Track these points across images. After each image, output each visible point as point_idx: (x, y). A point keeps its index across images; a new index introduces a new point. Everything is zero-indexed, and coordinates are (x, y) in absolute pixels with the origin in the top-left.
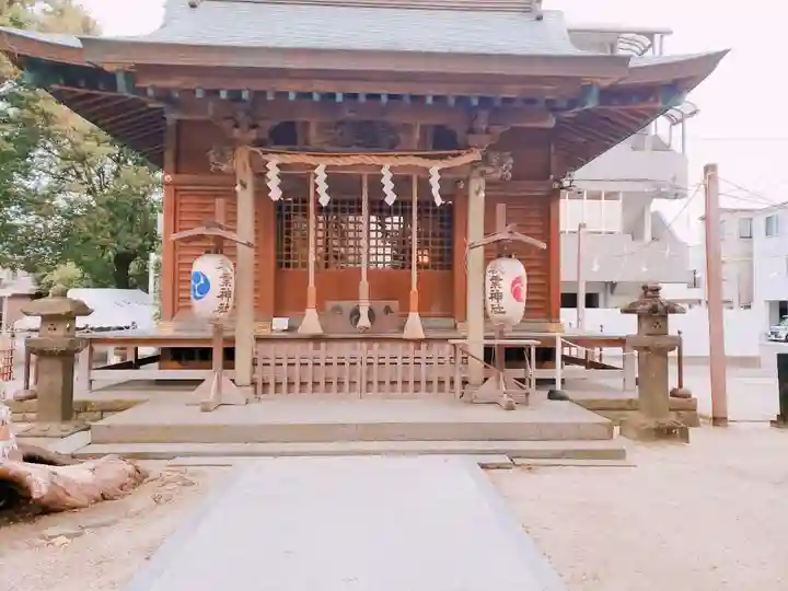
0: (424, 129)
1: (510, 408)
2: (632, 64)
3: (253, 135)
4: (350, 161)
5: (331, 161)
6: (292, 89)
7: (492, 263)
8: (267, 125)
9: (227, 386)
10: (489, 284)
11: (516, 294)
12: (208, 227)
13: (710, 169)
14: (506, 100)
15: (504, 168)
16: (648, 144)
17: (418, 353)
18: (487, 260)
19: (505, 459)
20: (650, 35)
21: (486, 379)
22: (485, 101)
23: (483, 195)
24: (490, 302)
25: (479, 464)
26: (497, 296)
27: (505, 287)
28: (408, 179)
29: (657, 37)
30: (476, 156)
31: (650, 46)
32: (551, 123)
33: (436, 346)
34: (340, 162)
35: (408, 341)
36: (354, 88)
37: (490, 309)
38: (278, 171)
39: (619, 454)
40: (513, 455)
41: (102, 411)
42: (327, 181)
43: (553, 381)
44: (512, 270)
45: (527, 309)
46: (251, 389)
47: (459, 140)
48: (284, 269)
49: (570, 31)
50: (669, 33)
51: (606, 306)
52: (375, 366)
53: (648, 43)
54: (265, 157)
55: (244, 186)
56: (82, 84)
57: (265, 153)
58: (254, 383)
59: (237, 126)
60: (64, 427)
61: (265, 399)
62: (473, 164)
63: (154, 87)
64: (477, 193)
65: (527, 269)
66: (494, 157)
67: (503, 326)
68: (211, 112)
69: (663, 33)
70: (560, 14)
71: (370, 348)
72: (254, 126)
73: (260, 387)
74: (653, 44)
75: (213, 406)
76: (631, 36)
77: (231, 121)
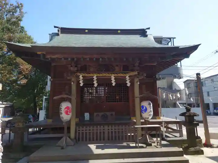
3: (76, 69)
5: (98, 75)
8: (79, 66)
9: (68, 140)
13: (198, 74)
15: (143, 76)
20: (170, 39)
23: (138, 83)
29: (172, 39)
30: (136, 73)
31: (170, 41)
32: (156, 63)
46: (75, 141)
50: (175, 38)
52: (110, 132)
53: (169, 40)
54: (79, 74)
58: (75, 139)
62: (135, 75)
63: (50, 58)
66: (141, 73)
69: (173, 38)
72: (76, 66)
74: (171, 41)
75: (64, 147)
76: (165, 39)
77: (70, 65)
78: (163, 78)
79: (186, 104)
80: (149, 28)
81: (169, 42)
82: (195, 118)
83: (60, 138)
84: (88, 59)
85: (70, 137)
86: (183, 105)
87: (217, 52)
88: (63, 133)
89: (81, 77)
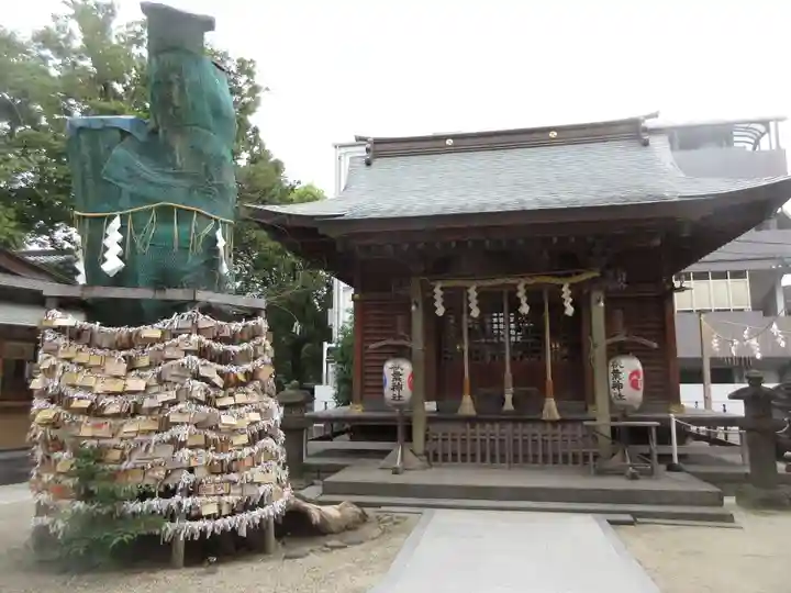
0: (552, 254)
1: (634, 477)
5: (481, 283)
7: (612, 360)
9: (409, 455)
10: (611, 376)
11: (634, 385)
12: (395, 339)
16: (774, 221)
17: (555, 432)
18: (609, 357)
19: (628, 518)
20: (765, 123)
21: (614, 455)
23: (602, 304)
24: (613, 391)
25: (609, 521)
26: (619, 386)
27: (625, 378)
28: (540, 294)
29: (772, 124)
30: (595, 274)
31: (765, 132)
33: (569, 426)
34: (488, 283)
35: (545, 422)
37: (612, 395)
38: (442, 293)
39: (727, 519)
40: (635, 515)
41: (319, 471)
42: (477, 298)
43: (671, 456)
44: (630, 366)
46: (425, 458)
47: (580, 260)
50: (782, 120)
51: (742, 381)
52: (520, 442)
53: (761, 128)
54: (432, 283)
55: (417, 305)
57: (431, 280)
58: (426, 454)
61: (436, 466)
62: (594, 280)
64: (598, 301)
65: (643, 365)
66: (610, 273)
67: (624, 411)
69: (778, 120)
71: (515, 428)
73: (432, 457)
74: (768, 130)
75: (400, 470)
76: (745, 125)
78: (738, 275)
81: (763, 134)
83: (385, 453)
84: (454, 244)
89: (438, 292)
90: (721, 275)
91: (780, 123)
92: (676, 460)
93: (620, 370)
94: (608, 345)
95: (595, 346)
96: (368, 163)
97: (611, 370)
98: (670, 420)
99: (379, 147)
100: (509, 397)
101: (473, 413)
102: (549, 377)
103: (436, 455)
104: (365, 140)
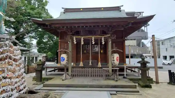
0: (101, 31)
1: (116, 81)
2: (138, 18)
3: (71, 33)
4: (87, 37)
5: (84, 37)
6: (76, 26)
8: (74, 31)
10: (112, 58)
11: (117, 60)
12: (63, 49)
13: (153, 36)
14: (114, 26)
15: (114, 37)
16: (140, 31)
17: (100, 70)
18: (112, 54)
19: (115, 93)
20: (140, 13)
22: (110, 26)
23: (111, 42)
24: (113, 62)
25: (110, 94)
26: (114, 60)
28: (98, 39)
29: (141, 13)
30: (109, 35)
32: (123, 29)
35: (99, 67)
36: (87, 25)
37: (112, 63)
38: (75, 39)
39: (138, 92)
40: (117, 91)
41: (48, 79)
42: (83, 40)
44: (116, 56)
45: (119, 62)
46: (71, 76)
47: (106, 32)
48: (78, 55)
49: (126, 13)
50: (143, 12)
51: (134, 58)
52: (92, 72)
54: (73, 37)
55: (70, 42)
56: (45, 26)
59: (69, 32)
60: (40, 83)
61: (74, 78)
64: (110, 41)
65: (119, 55)
66: (113, 35)
68: (65, 30)
69: (142, 12)
70: (124, 10)
71: (91, 69)
72: (71, 32)
73: (73, 76)
74: (141, 14)
76: (137, 13)
77: (68, 31)
78: (134, 39)
79: (151, 56)
80: (122, 6)
81: (139, 15)
82: (147, 64)
85: (68, 74)
86: (149, 57)
87: (174, 21)
88: (64, 72)
90: (132, 40)
91: (143, 13)
92: (125, 76)
93: (114, 57)
94: (112, 51)
95: (109, 51)
96: (64, 13)
97: (112, 57)
98: (124, 67)
99: (67, 10)
100: (90, 62)
101: (83, 66)
102: (99, 58)
103: (74, 75)
104: (64, 8)
